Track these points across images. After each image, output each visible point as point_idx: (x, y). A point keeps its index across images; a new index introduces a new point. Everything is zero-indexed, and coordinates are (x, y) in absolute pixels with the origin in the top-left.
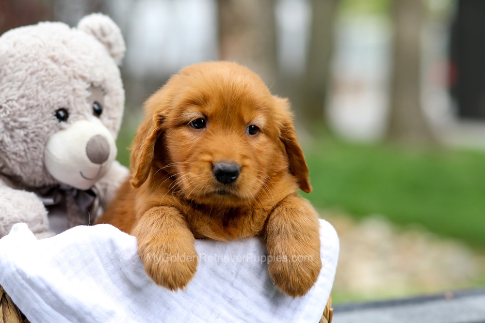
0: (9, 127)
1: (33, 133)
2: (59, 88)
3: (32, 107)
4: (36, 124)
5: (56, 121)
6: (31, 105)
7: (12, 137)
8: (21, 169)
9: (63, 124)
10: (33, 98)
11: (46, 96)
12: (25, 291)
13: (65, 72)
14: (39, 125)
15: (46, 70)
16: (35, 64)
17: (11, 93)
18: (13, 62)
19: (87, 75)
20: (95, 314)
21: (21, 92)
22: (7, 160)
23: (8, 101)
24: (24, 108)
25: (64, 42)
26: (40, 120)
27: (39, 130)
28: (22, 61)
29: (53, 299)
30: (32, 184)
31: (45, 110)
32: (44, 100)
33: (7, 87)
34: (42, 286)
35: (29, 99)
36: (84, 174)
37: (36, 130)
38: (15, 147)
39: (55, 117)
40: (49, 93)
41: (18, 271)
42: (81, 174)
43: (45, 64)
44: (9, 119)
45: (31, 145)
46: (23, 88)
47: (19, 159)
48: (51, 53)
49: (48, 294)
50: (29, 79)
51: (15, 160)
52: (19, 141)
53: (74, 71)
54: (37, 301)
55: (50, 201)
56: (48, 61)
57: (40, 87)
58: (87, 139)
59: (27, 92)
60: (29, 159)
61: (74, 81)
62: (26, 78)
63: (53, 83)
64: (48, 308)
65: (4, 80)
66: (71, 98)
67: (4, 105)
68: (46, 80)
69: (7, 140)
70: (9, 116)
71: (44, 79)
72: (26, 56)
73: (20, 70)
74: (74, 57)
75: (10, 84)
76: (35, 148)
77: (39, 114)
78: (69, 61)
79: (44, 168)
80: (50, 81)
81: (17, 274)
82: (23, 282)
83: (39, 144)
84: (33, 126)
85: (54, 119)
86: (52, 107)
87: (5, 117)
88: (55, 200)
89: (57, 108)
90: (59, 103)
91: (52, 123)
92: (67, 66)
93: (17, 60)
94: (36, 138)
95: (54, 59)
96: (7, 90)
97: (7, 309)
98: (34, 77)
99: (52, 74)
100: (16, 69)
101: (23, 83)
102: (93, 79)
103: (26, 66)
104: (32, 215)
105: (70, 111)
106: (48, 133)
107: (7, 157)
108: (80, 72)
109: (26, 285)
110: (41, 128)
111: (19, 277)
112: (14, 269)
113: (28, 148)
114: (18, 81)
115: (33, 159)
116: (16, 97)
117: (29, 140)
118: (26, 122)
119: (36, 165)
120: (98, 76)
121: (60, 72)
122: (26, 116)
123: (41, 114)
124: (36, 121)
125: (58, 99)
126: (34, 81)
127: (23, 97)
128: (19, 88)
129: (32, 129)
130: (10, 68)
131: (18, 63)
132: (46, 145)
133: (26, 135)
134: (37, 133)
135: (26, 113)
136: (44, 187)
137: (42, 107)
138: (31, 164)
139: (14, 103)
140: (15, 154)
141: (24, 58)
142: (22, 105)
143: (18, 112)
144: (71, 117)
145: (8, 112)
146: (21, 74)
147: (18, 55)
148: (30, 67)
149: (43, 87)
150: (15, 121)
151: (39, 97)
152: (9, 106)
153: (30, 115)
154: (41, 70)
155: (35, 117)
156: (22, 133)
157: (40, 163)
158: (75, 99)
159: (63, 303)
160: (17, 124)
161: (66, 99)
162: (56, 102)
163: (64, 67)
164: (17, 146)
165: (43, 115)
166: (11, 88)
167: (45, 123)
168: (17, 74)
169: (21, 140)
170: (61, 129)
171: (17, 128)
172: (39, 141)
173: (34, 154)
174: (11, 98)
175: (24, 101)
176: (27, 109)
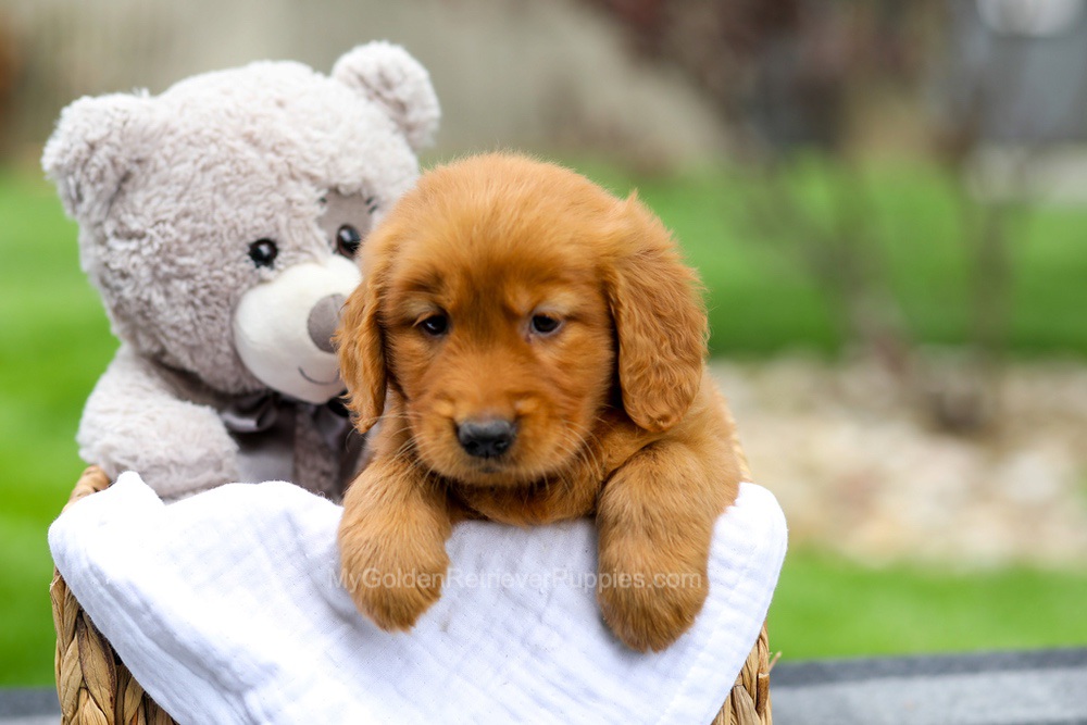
0: (160, 274)
1: (206, 287)
2: (256, 198)
3: (203, 236)
4: (210, 271)
5: (248, 264)
6: (201, 232)
7: (167, 294)
8: (192, 358)
9: (264, 271)
10: (206, 220)
11: (231, 214)
12: (108, 609)
13: (272, 167)
14: (217, 273)
15: (233, 162)
16: (213, 149)
17: (164, 206)
18: (172, 145)
19: (319, 172)
20: (236, 666)
21: (183, 205)
22: (163, 340)
23: (157, 223)
24: (186, 238)
25: (280, 104)
26: (218, 263)
27: (217, 282)
28: (190, 143)
29: (156, 628)
30: (221, 387)
31: (227, 242)
32: (225, 222)
33: (156, 195)
34: (134, 600)
35: (197, 221)
36: (308, 373)
37: (210, 282)
38: (173, 314)
39: (248, 258)
40: (237, 209)
41: (91, 567)
42: (302, 372)
43: (233, 150)
44: (158, 259)
45: (203, 312)
46: (187, 197)
47: (183, 339)
48: (248, 128)
49: (147, 618)
50: (198, 180)
51: (176, 340)
52: (180, 304)
53: (290, 165)
54: (130, 631)
55: (249, 424)
56: (239, 144)
57: (218, 197)
58: (312, 303)
59: (193, 206)
60: (203, 338)
61: (291, 184)
62: (193, 176)
63: (246, 188)
64: (150, 645)
65: (153, 181)
66: (282, 219)
67: (151, 232)
68: (232, 182)
69: (158, 299)
70: (158, 253)
71: (227, 180)
72: (197, 133)
73: (184, 161)
74: (294, 135)
75: (163, 189)
76: (213, 318)
77: (215, 250)
78: (282, 144)
79: (237, 359)
80: (240, 185)
81: (91, 575)
82: (101, 590)
83: (218, 309)
84: (205, 273)
85: (247, 261)
86: (242, 237)
87: (150, 255)
88: (259, 423)
89: (252, 239)
90: (256, 228)
91: (242, 270)
92: (278, 153)
93: (180, 140)
94: (212, 299)
95: (252, 140)
96: (155, 201)
97: (85, 642)
98: (209, 176)
99: (243, 170)
100: (177, 158)
101: (187, 189)
102: (335, 180)
103: (194, 153)
104: (194, 453)
105: (279, 246)
106: (236, 288)
107: (163, 333)
108: (304, 167)
109: (107, 596)
110: (221, 279)
111: (95, 581)
112: (85, 565)
113: (199, 318)
114: (178, 184)
115: (211, 340)
116: (171, 216)
117: (198, 302)
118: (192, 267)
119: (219, 351)
120: (349, 173)
121: (261, 167)
122: (192, 255)
123: (219, 251)
124: (211, 264)
125: (255, 221)
126: (209, 183)
127: (186, 214)
128: (179, 198)
129: (203, 280)
130: (165, 157)
131: (181, 146)
132: (233, 312)
133: (193, 292)
134: (214, 289)
135: (190, 248)
136: (245, 394)
137: (221, 236)
138: (208, 348)
139: (168, 227)
140: (175, 327)
141: (193, 138)
142: (183, 231)
143: (175, 247)
144: (281, 257)
145: (156, 246)
146: (183, 170)
147: (183, 132)
148: (202, 156)
149: (226, 196)
150: (172, 263)
151: (217, 217)
152: (158, 232)
153: (198, 253)
154: (223, 162)
155: (208, 256)
156: (183, 287)
157: (226, 348)
158: (289, 222)
159: (174, 639)
160: (174, 270)
161: (272, 221)
162: (249, 226)
163: (270, 156)
164: (177, 314)
165: (224, 251)
166: (165, 197)
167: (228, 269)
168: (176, 170)
169: (183, 301)
170: (262, 281)
171: (178, 278)
172: (218, 303)
173: (211, 330)
174: (163, 217)
175: (186, 223)
176: (192, 240)
